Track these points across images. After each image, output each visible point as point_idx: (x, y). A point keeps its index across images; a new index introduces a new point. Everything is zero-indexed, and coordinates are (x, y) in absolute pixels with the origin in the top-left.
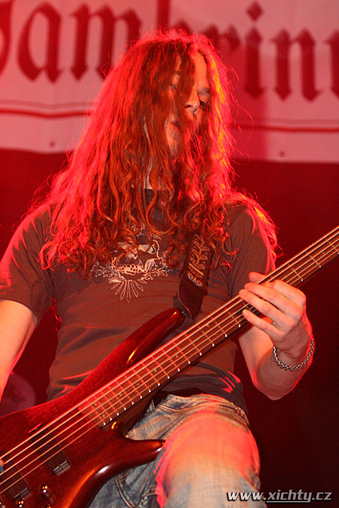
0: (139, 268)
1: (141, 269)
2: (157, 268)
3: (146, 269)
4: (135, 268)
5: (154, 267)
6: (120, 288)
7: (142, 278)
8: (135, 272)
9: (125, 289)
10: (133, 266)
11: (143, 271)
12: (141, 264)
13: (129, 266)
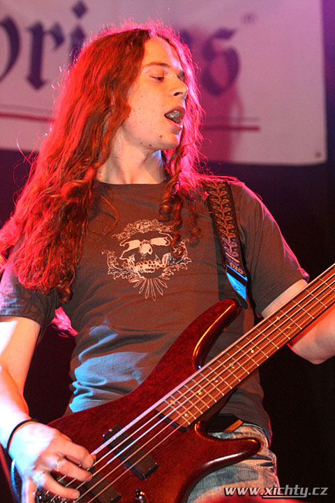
0: (157, 263)
1: (159, 264)
2: (176, 261)
3: (163, 264)
4: (152, 264)
5: (172, 260)
6: (143, 285)
7: (163, 274)
8: (154, 268)
9: (148, 287)
10: (150, 263)
11: (161, 266)
12: (158, 259)
13: (146, 263)
